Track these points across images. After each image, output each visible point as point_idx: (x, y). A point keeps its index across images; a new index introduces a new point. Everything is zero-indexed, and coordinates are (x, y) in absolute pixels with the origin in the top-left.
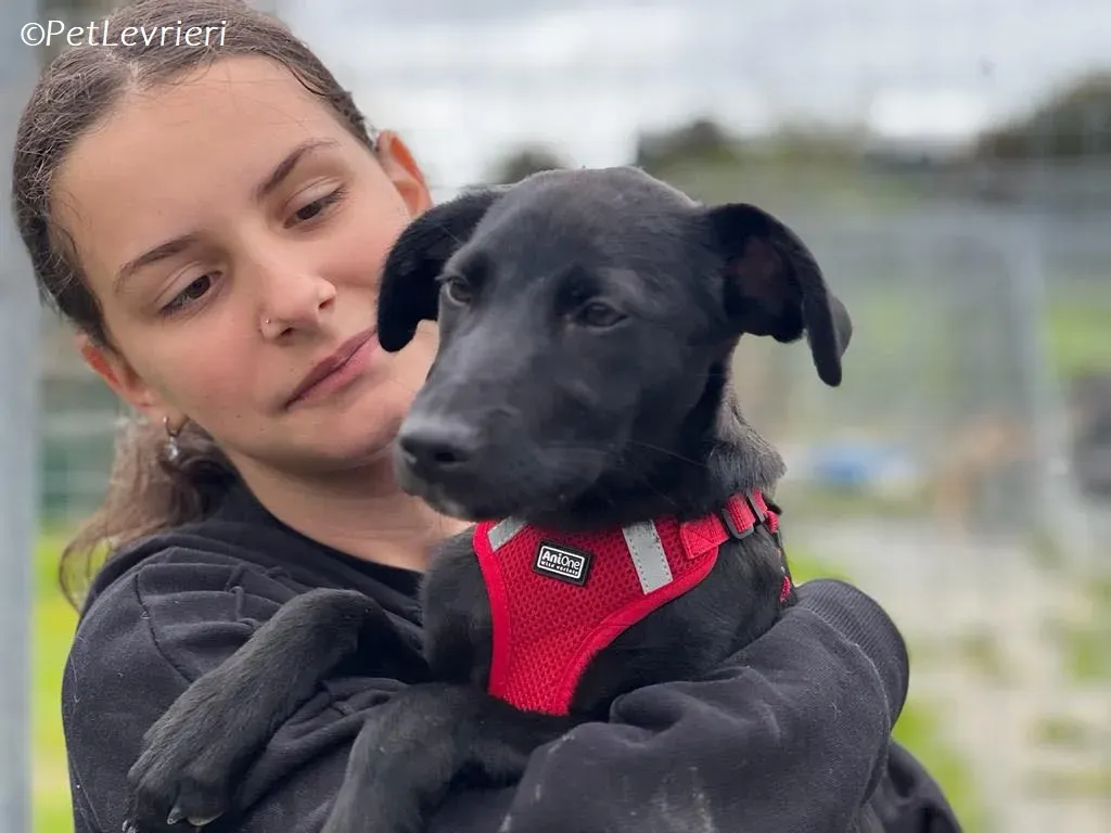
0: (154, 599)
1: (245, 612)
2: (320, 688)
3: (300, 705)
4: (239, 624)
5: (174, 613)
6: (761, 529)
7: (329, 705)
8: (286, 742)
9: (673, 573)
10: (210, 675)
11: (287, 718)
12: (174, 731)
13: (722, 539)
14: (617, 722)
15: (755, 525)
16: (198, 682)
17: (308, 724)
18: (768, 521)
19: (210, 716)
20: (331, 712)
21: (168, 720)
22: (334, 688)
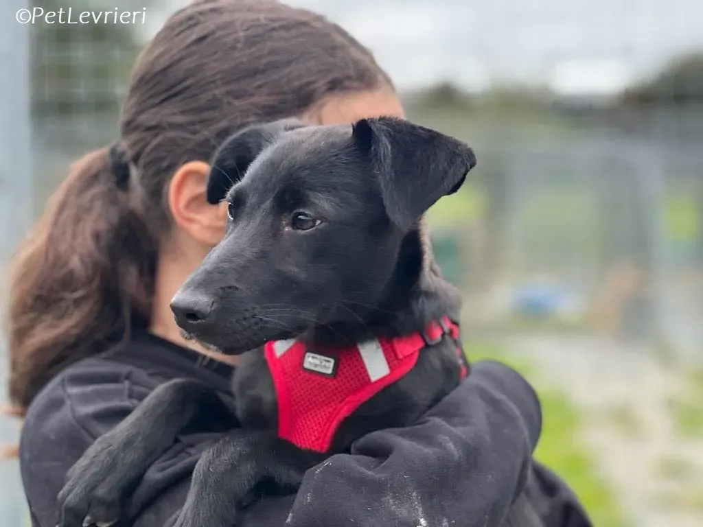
0: (74, 390)
1: (131, 396)
2: (176, 441)
3: (165, 451)
4: (126, 403)
5: (86, 399)
6: (447, 337)
7: (183, 450)
8: (155, 475)
9: (390, 367)
10: (107, 435)
11: (155, 460)
12: (86, 469)
13: (421, 345)
14: (355, 454)
15: (443, 335)
16: (99, 439)
17: (169, 462)
18: (451, 333)
19: (108, 459)
20: (183, 455)
21: (82, 462)
22: (185, 439)
